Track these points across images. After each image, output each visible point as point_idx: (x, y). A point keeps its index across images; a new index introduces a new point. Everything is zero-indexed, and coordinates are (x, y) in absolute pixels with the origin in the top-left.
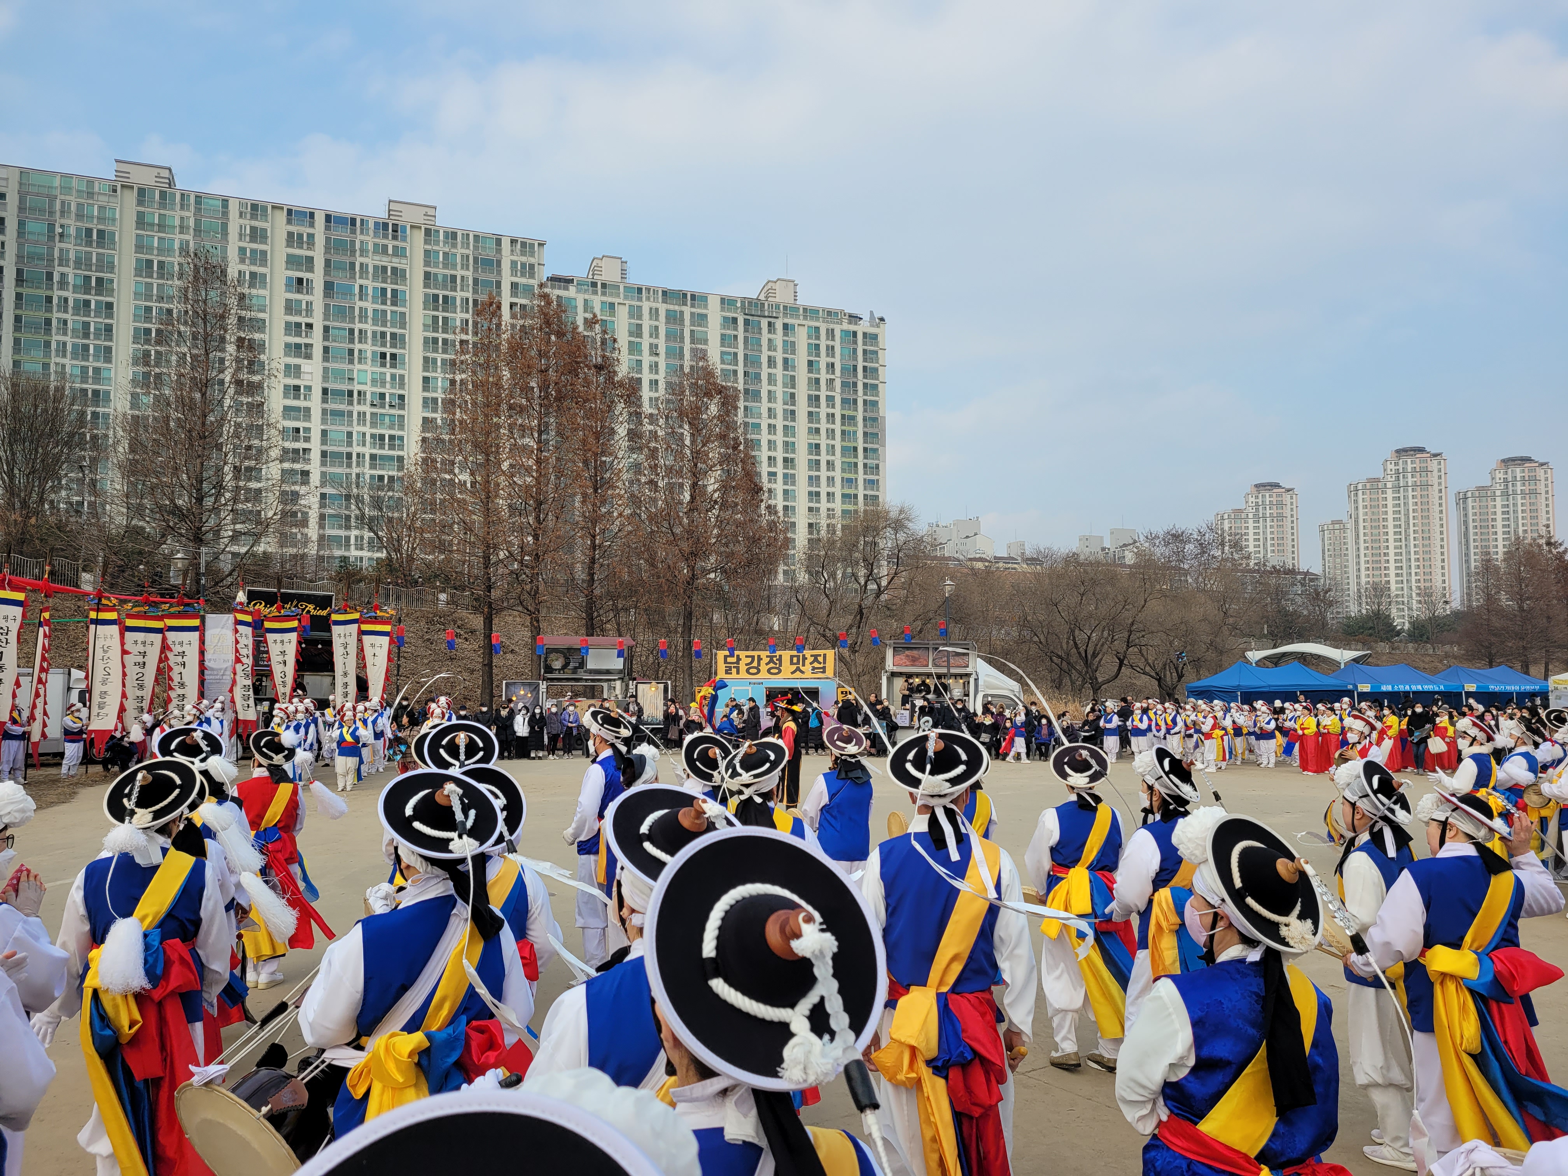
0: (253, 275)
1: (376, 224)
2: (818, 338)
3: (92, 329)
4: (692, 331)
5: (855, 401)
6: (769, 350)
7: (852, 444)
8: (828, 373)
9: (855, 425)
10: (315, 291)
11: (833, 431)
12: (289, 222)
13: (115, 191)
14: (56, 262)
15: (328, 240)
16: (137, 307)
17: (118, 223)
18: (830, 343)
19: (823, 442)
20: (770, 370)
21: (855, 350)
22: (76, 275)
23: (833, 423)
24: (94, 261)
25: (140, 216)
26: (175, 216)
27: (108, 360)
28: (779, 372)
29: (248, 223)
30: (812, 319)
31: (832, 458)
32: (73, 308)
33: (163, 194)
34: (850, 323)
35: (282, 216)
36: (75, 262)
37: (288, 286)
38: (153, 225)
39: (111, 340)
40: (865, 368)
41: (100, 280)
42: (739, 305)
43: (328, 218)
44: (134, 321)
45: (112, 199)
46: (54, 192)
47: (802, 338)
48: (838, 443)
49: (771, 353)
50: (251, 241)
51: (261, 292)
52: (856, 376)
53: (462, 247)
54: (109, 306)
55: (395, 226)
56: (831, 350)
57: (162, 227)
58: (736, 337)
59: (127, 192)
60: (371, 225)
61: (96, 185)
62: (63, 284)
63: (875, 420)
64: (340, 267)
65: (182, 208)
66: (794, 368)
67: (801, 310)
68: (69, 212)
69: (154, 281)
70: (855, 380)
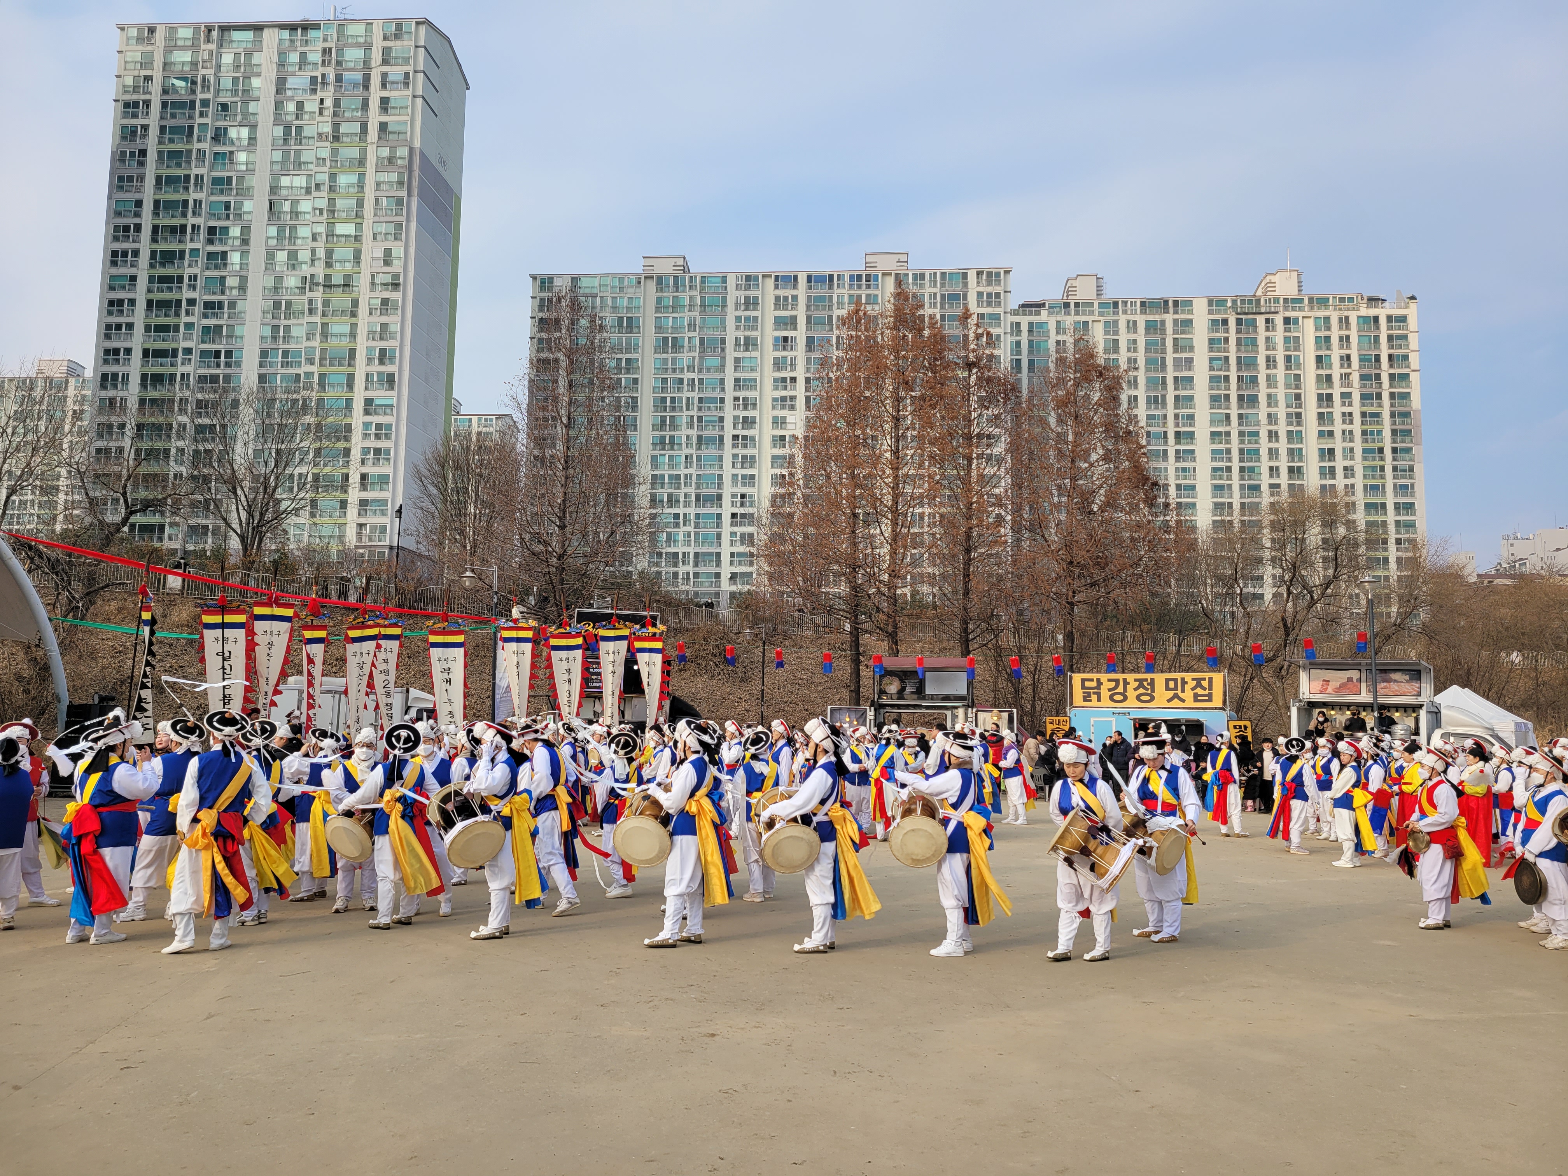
0: (747, 339)
1: (852, 277)
2: (1328, 329)
3: (622, 403)
4: (1175, 340)
5: (1379, 396)
6: (1268, 349)
7: (1376, 446)
8: (1342, 366)
9: (1380, 423)
10: (798, 347)
11: (1351, 432)
12: (776, 287)
13: (640, 283)
14: (597, 350)
15: (809, 298)
16: (656, 380)
17: (642, 310)
18: (1344, 333)
19: (1339, 445)
20: (1269, 372)
21: (1376, 338)
22: (610, 358)
23: (1351, 423)
24: (624, 344)
25: (659, 300)
26: (685, 296)
27: (634, 428)
28: (1280, 371)
29: (742, 293)
30: (1320, 309)
31: (1352, 463)
33: (676, 279)
34: (1369, 307)
35: (771, 282)
36: (610, 348)
37: (776, 346)
38: (668, 307)
39: (636, 411)
40: (1390, 357)
41: (628, 360)
42: (1229, 304)
43: (809, 278)
44: (654, 392)
45: (638, 290)
46: (595, 291)
47: (1308, 332)
48: (1358, 445)
49: (1269, 353)
50: (745, 310)
51: (754, 354)
52: (1379, 366)
53: (930, 286)
54: (635, 381)
55: (868, 276)
56: (1345, 340)
57: (675, 308)
58: (1226, 340)
59: (649, 282)
60: (847, 279)
61: (626, 279)
62: (601, 367)
63: (1407, 415)
64: (820, 321)
65: (691, 289)
66: (1298, 366)
67: (1306, 301)
68: (606, 305)
69: (669, 356)
70: (1377, 371)
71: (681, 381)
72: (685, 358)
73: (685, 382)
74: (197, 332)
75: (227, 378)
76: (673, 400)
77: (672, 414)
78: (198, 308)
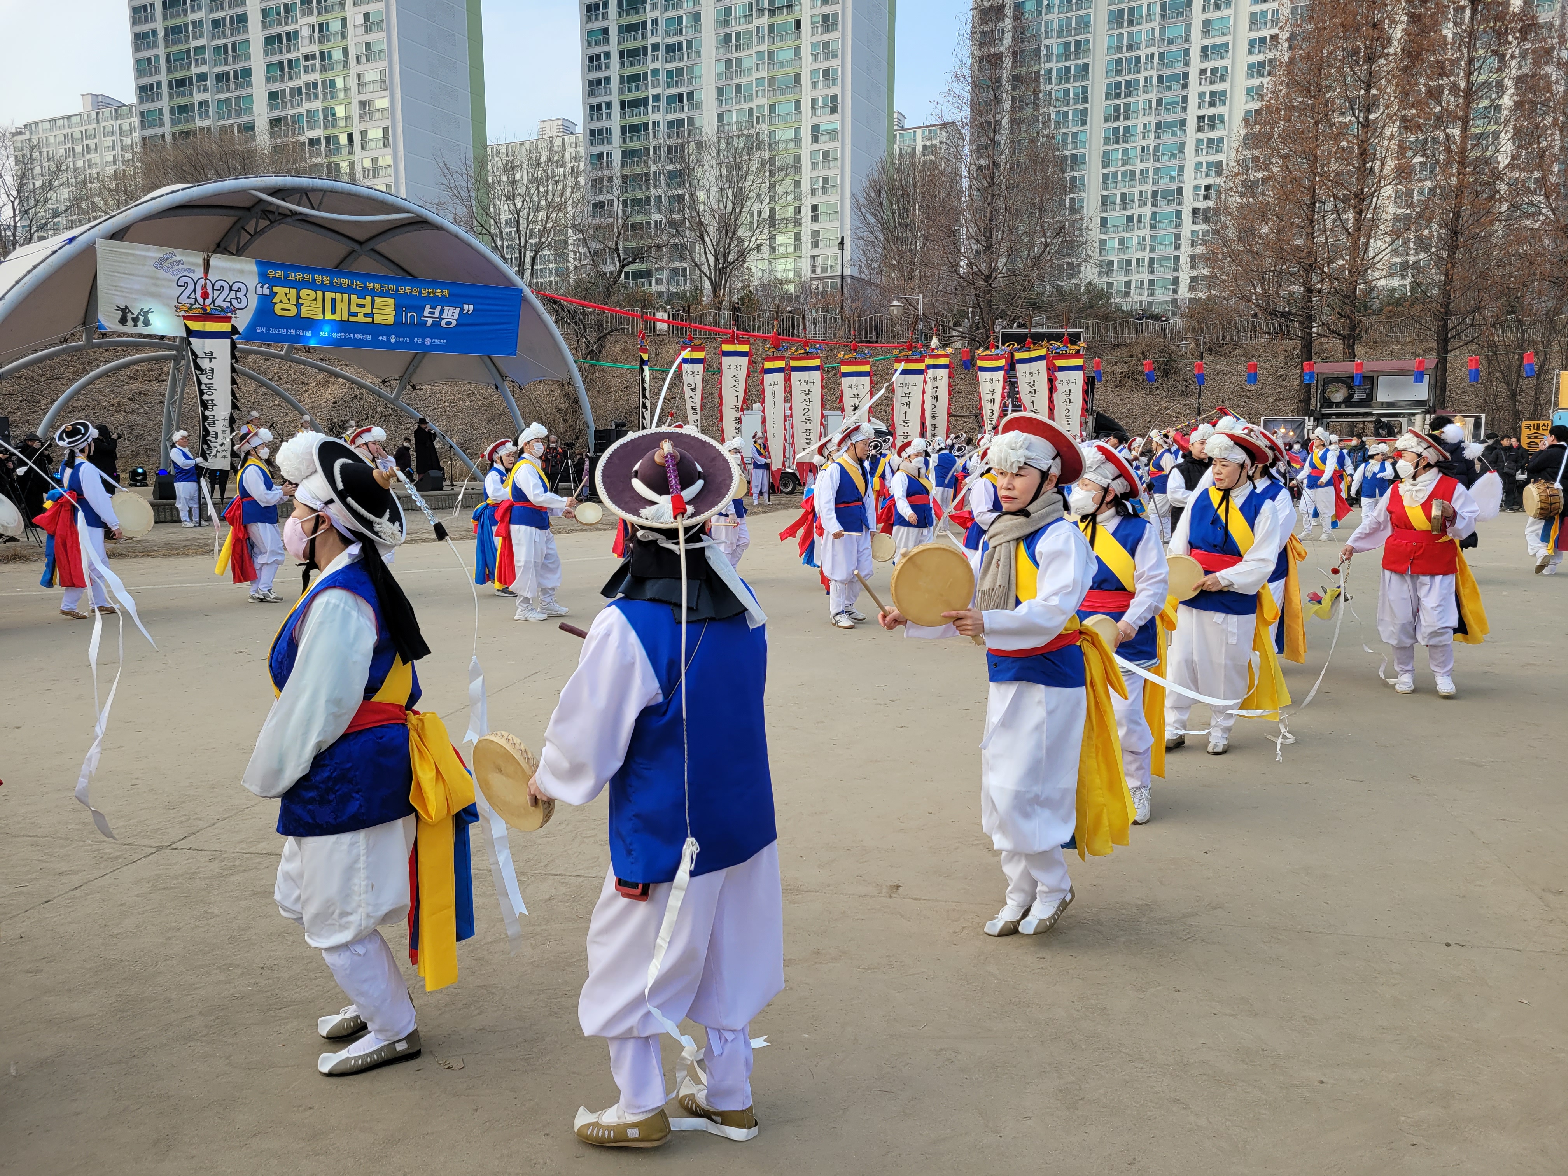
3: (1071, 95)
14: (1043, 35)
16: (1109, 62)
22: (1059, 44)
24: (1074, 25)
27: (1084, 122)
32: (1057, 78)
36: (1058, 31)
39: (1087, 102)
41: (1078, 43)
44: (1107, 77)
51: (1226, 12)
54: (1086, 67)
62: (1048, 56)
69: (1125, 31)
71: (1138, 59)
72: (1143, 30)
73: (1143, 60)
74: (662, 77)
75: (691, 121)
76: (1128, 83)
77: (1128, 100)
78: (662, 52)
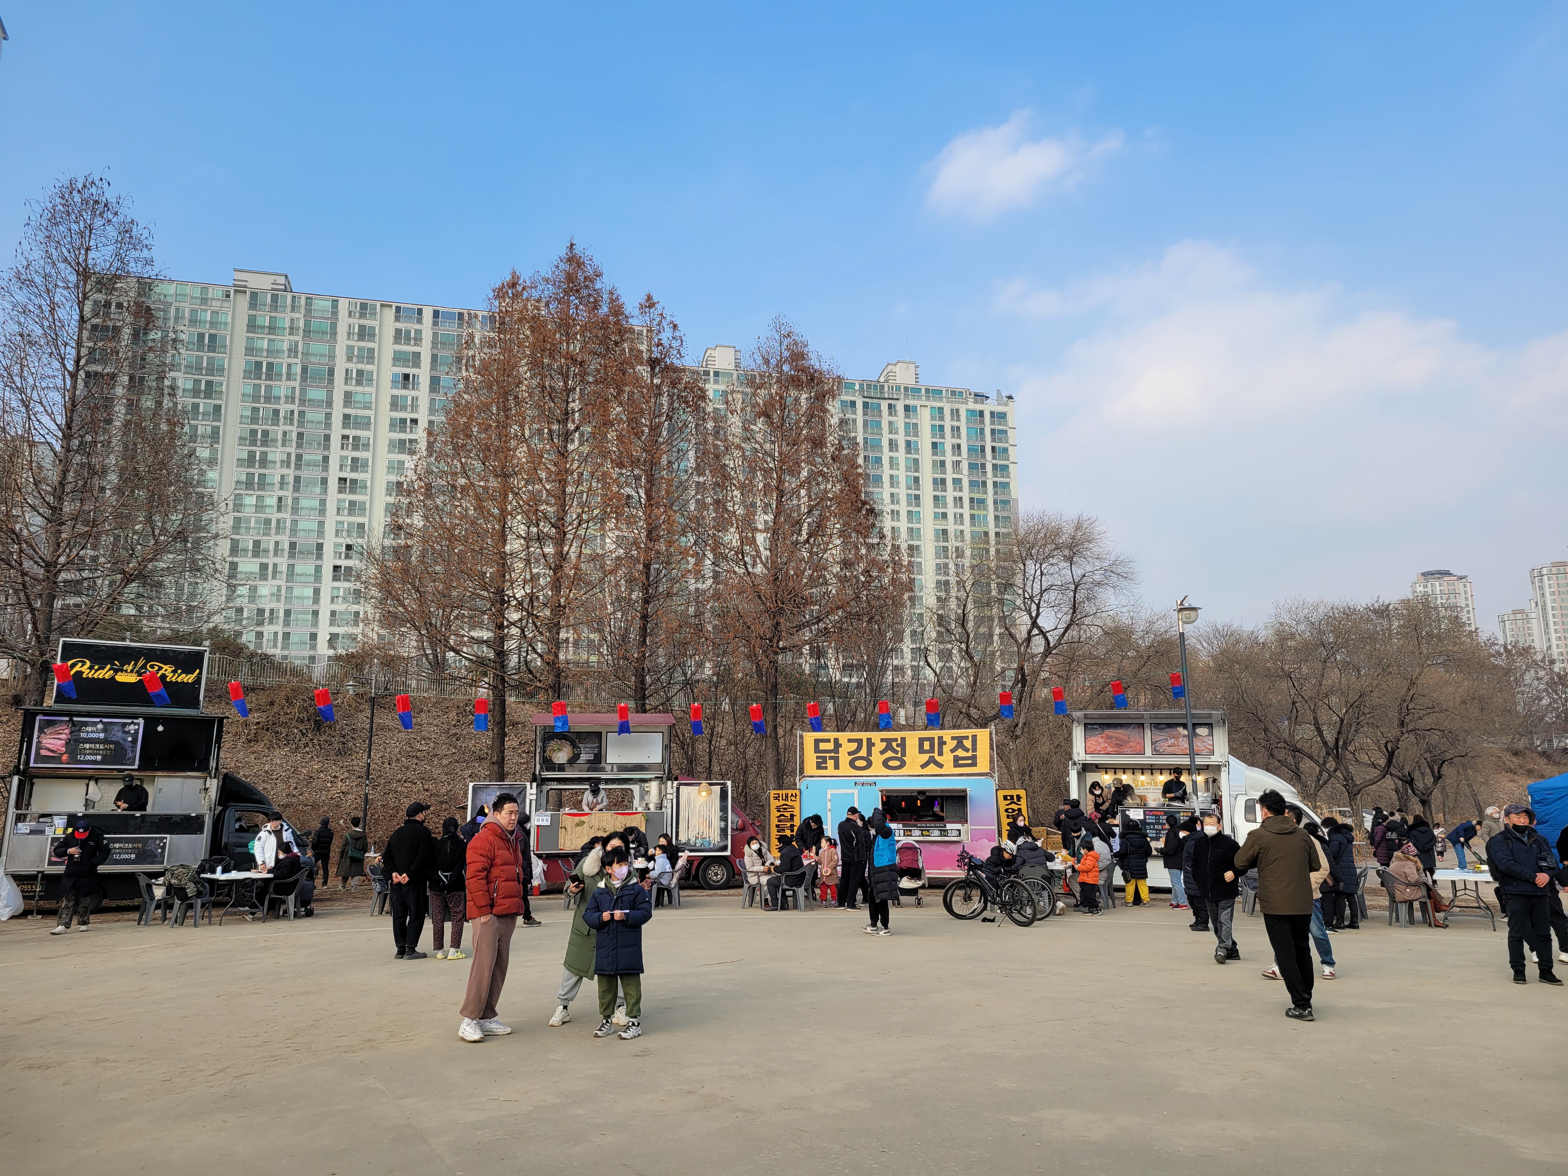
0: (360, 373)
1: (483, 317)
2: (942, 418)
5: (984, 484)
6: (890, 433)
7: (982, 529)
8: (953, 455)
9: (985, 509)
10: (421, 387)
11: (961, 515)
12: (397, 319)
13: (228, 296)
14: (168, 367)
15: (435, 335)
16: (244, 409)
17: (229, 327)
18: (956, 423)
19: (951, 526)
20: (892, 454)
21: (982, 431)
22: (186, 379)
23: (962, 507)
24: (205, 365)
25: (252, 319)
26: (285, 319)
28: (901, 454)
29: (356, 322)
30: (935, 400)
31: (962, 544)
33: (275, 298)
34: (976, 402)
35: (390, 314)
36: (186, 367)
37: (395, 383)
38: (263, 327)
39: (218, 442)
40: (993, 448)
41: (209, 384)
42: (857, 387)
43: (436, 314)
44: (242, 423)
45: (225, 304)
46: (169, 299)
47: (924, 420)
48: (967, 528)
49: (892, 436)
50: (359, 340)
52: (984, 457)
54: (217, 408)
56: (956, 430)
57: (272, 329)
58: (854, 421)
59: (240, 297)
60: (478, 319)
61: (211, 290)
63: (1006, 502)
64: (447, 361)
65: (293, 310)
66: (917, 450)
67: (923, 391)
68: (183, 318)
69: (263, 383)
70: (983, 461)
71: (276, 412)
72: (282, 388)
73: (282, 414)
76: (265, 433)
